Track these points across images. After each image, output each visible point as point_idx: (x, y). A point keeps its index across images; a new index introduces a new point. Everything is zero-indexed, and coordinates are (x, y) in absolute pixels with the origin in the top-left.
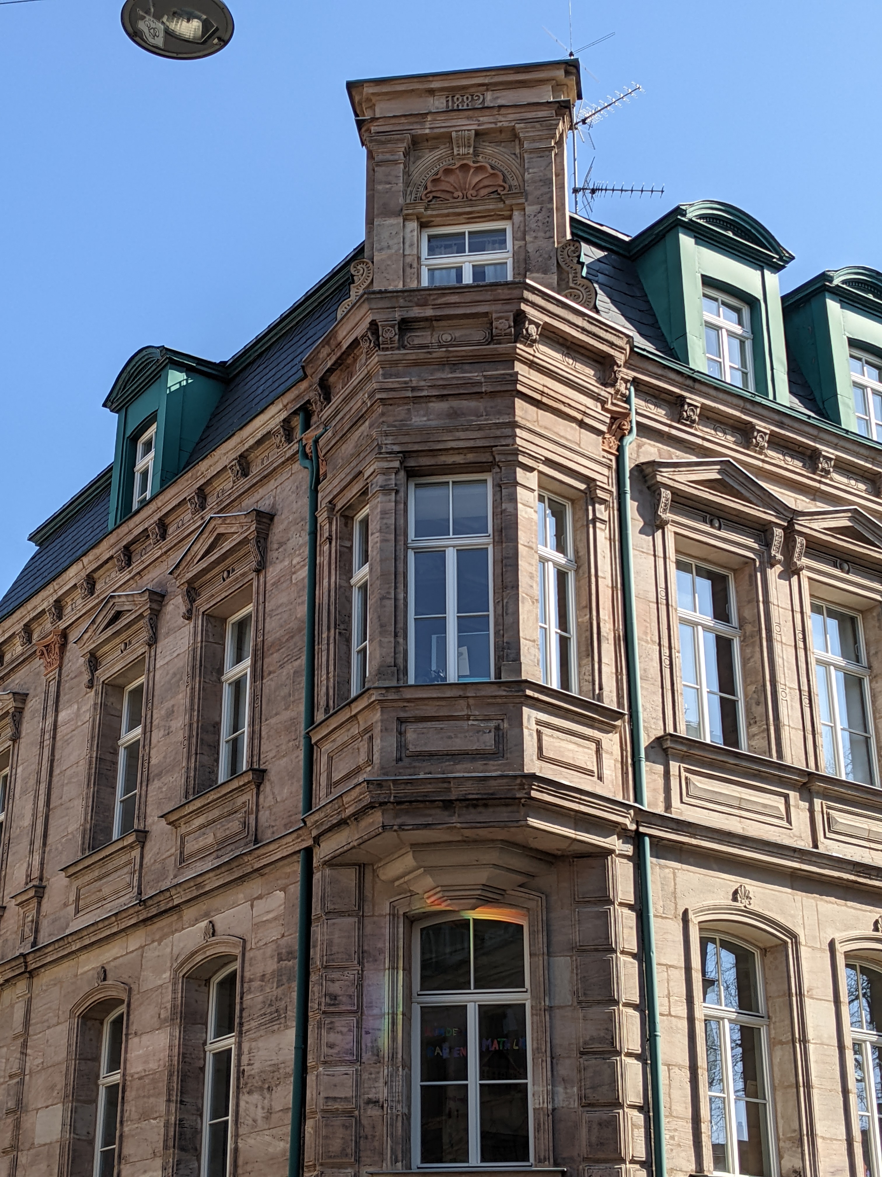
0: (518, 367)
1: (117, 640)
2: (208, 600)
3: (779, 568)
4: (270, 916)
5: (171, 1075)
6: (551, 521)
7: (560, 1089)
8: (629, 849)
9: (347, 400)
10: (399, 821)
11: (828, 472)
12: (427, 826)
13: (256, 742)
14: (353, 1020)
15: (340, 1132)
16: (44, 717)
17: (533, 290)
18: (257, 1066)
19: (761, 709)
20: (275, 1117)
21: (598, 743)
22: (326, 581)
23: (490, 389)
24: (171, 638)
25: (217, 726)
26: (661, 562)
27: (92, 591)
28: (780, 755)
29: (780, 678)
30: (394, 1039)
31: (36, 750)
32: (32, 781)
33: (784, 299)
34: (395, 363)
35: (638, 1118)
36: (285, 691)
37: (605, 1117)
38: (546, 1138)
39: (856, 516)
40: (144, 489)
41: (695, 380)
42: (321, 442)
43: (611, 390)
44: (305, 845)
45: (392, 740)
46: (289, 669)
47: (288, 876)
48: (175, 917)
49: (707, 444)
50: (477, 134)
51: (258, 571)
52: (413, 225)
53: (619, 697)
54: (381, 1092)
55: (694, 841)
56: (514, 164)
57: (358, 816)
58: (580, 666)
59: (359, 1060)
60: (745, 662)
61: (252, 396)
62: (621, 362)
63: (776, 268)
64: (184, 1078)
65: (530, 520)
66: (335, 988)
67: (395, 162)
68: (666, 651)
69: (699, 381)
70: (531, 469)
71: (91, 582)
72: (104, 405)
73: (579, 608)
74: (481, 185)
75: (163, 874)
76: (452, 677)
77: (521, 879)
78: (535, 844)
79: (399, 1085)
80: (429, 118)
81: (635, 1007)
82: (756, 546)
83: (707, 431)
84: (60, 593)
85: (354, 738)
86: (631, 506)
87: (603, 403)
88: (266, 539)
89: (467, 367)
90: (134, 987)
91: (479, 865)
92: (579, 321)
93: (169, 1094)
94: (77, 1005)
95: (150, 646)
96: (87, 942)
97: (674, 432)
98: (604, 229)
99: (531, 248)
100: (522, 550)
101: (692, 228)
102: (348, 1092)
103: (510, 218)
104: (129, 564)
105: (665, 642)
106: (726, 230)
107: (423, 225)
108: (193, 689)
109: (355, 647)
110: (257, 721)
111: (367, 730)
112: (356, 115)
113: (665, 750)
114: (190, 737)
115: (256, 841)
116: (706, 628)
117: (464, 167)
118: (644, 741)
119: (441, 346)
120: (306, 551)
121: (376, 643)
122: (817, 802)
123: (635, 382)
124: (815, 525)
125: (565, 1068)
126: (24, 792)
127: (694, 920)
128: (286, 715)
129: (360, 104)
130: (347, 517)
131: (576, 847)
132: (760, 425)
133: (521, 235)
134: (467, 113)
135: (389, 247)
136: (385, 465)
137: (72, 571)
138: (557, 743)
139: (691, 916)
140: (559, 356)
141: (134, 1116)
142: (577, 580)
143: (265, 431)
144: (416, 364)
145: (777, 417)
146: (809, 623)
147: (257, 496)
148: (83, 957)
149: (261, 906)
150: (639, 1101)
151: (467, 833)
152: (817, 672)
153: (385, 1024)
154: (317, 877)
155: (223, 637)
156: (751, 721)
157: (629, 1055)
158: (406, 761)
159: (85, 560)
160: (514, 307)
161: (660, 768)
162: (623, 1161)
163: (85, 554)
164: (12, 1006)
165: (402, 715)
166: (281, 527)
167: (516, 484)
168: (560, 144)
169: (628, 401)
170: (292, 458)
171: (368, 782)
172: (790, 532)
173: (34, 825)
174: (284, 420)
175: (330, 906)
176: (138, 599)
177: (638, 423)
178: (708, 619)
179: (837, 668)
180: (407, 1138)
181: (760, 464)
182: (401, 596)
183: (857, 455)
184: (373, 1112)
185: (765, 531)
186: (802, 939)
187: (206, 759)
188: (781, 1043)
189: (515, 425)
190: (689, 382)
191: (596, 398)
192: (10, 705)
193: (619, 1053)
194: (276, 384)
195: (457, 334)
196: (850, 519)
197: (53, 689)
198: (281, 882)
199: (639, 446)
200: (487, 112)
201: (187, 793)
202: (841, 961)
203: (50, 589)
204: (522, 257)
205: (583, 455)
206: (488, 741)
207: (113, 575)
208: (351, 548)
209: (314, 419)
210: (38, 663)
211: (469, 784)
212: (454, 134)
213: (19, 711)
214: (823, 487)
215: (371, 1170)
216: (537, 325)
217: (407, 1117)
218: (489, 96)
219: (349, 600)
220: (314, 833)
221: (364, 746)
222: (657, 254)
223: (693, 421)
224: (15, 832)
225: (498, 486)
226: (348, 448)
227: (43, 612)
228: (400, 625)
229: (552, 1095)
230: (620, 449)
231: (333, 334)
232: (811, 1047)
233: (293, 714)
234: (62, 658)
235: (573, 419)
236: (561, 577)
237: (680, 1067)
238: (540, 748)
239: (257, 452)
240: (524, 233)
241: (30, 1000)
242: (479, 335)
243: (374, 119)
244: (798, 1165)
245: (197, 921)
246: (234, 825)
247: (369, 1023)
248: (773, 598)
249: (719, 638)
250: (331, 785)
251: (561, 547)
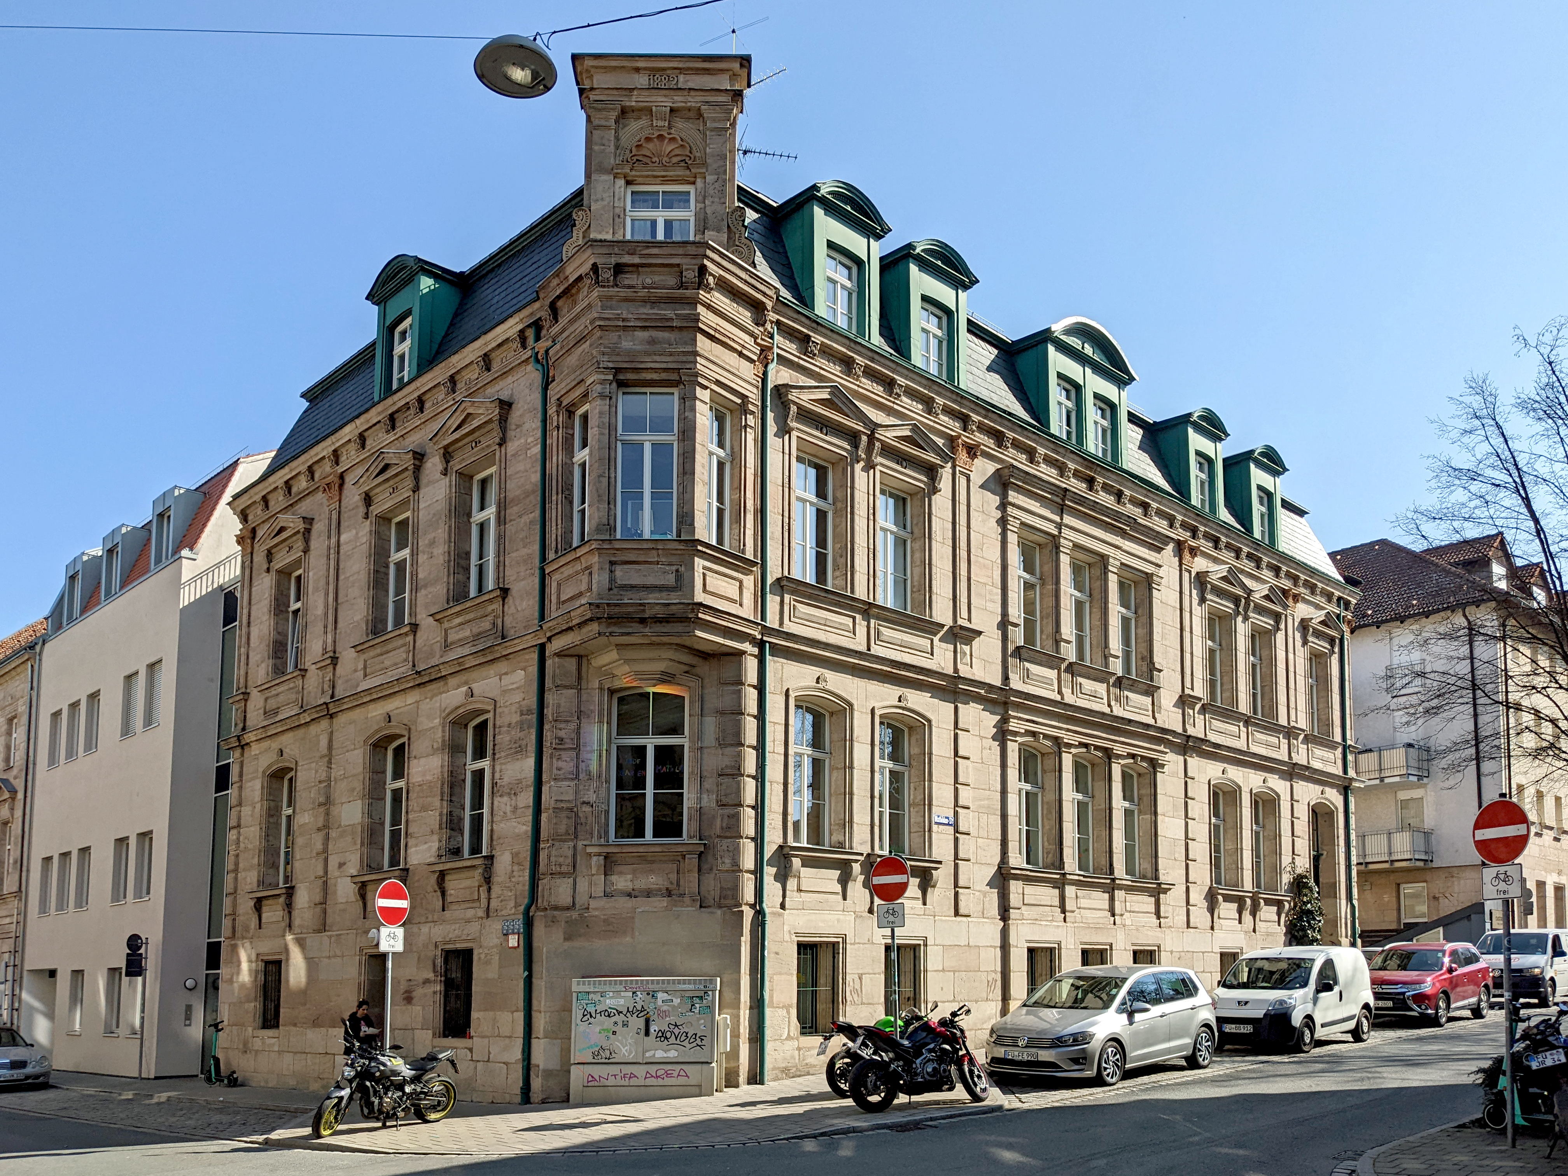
0: (700, 309)
1: (387, 485)
2: (460, 462)
3: (862, 464)
4: (514, 686)
5: (443, 784)
6: (715, 424)
7: (705, 796)
8: (756, 651)
9: (572, 322)
10: (610, 630)
11: (899, 396)
12: (628, 634)
13: (501, 568)
14: (573, 754)
15: (565, 821)
16: (329, 537)
17: (713, 250)
18: (506, 780)
19: (843, 560)
20: (519, 811)
21: (741, 582)
22: (555, 458)
23: (679, 325)
24: (430, 488)
25: (468, 554)
26: (787, 457)
27: (363, 446)
28: (852, 592)
29: (857, 540)
30: (600, 765)
31: (324, 560)
32: (323, 582)
33: (881, 259)
34: (610, 298)
35: (752, 813)
36: (522, 535)
37: (732, 812)
38: (695, 826)
39: (915, 428)
40: (402, 369)
41: (818, 323)
42: (551, 352)
43: (761, 329)
44: (540, 641)
45: (606, 576)
46: (526, 519)
47: (527, 660)
48: (442, 683)
49: (822, 372)
50: (672, 110)
51: (500, 445)
52: (621, 182)
53: (755, 551)
54: (591, 797)
55: (796, 646)
56: (699, 137)
57: (580, 625)
58: (731, 529)
59: (577, 777)
60: (835, 527)
61: (488, 305)
62: (769, 308)
63: (879, 237)
64: (452, 786)
65: (704, 425)
66: (562, 734)
67: (608, 128)
68: (786, 520)
69: (822, 325)
70: (706, 388)
71: (362, 439)
72: (367, 298)
73: (731, 489)
74: (673, 153)
75: (431, 655)
76: (647, 535)
77: (686, 668)
78: (696, 647)
79: (603, 793)
80: (635, 93)
81: (754, 748)
82: (849, 447)
83: (822, 362)
84: (337, 445)
85: (577, 573)
86: (770, 416)
87: (756, 338)
88: (506, 421)
89: (662, 305)
90: (413, 727)
91: (660, 659)
92: (743, 275)
93: (442, 796)
94: (369, 737)
95: (414, 492)
96: (375, 696)
97: (802, 362)
98: (759, 195)
99: (709, 211)
100: (698, 447)
101: (824, 202)
102: (571, 797)
103: (694, 183)
104: (393, 428)
105: (786, 514)
106: (846, 204)
107: (628, 183)
108: (450, 527)
109: (576, 507)
110: (502, 554)
111: (587, 568)
112: (578, 83)
113: (782, 587)
114: (449, 561)
115: (503, 637)
116: (811, 504)
117: (661, 137)
118: (769, 581)
119: (644, 288)
120: (539, 434)
121: (594, 508)
122: (872, 621)
123: (778, 323)
124: (888, 434)
125: (709, 784)
126: (316, 589)
127: (793, 695)
128: (524, 552)
129: (581, 73)
130: (571, 413)
131: (724, 649)
132: (859, 359)
133: (702, 198)
134: (664, 92)
135: (602, 199)
136: (603, 377)
137: (347, 429)
138: (716, 582)
139: (791, 692)
140: (727, 301)
141: (416, 809)
142: (732, 469)
143: (504, 338)
144: (626, 300)
145: (870, 354)
146: (878, 503)
147: (497, 387)
148: (372, 706)
149: (506, 680)
150: (753, 803)
151: (654, 639)
152: (880, 534)
153: (595, 756)
154: (549, 663)
155: (471, 489)
156: (836, 567)
157: (748, 776)
158: (615, 591)
159: (358, 421)
160: (698, 262)
161: (778, 599)
162: (742, 837)
163: (357, 417)
164: (317, 736)
165: (613, 559)
166: (518, 413)
167: (696, 398)
168: (733, 124)
169: (772, 338)
170: (526, 361)
171: (590, 604)
172: (871, 438)
173: (326, 614)
174: (520, 331)
175: (559, 683)
176: (404, 456)
177: (778, 355)
178: (813, 498)
179: (892, 532)
180: (607, 825)
181: (856, 388)
182: (613, 475)
183: (920, 384)
184: (587, 809)
185: (855, 437)
186: (855, 707)
187: (461, 577)
188: (837, 768)
189: (696, 354)
190: (814, 325)
191: (751, 334)
192: (301, 526)
193: (743, 775)
194: (509, 297)
195: (657, 278)
196: (911, 430)
197: (335, 516)
198: (523, 665)
199: (777, 372)
200: (680, 93)
201: (448, 600)
202: (877, 721)
203: (329, 441)
204: (702, 217)
205: (741, 378)
206: (670, 579)
207: (380, 435)
208: (573, 435)
209: (544, 332)
210: (320, 495)
211: (657, 608)
212: (654, 109)
213: (308, 531)
214: (896, 407)
215: (585, 843)
216: (714, 277)
217: (607, 812)
218: (681, 78)
219: (572, 473)
220: (548, 634)
221: (585, 578)
222: (796, 220)
223: (815, 355)
224: (310, 618)
225: (683, 399)
226: (572, 360)
227: (323, 458)
228: (612, 496)
229: (700, 799)
230: (765, 373)
231: (561, 270)
232: (855, 771)
233: (530, 551)
234: (340, 494)
235: (734, 350)
236: (721, 465)
237: (778, 783)
238: (704, 585)
239: (498, 352)
240: (705, 197)
241: (332, 732)
242: (672, 281)
243: (592, 89)
244: (841, 839)
245: (459, 687)
246: (486, 625)
247: (584, 755)
248: (857, 485)
249: (818, 511)
250: (560, 603)
251: (721, 445)
